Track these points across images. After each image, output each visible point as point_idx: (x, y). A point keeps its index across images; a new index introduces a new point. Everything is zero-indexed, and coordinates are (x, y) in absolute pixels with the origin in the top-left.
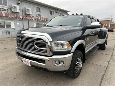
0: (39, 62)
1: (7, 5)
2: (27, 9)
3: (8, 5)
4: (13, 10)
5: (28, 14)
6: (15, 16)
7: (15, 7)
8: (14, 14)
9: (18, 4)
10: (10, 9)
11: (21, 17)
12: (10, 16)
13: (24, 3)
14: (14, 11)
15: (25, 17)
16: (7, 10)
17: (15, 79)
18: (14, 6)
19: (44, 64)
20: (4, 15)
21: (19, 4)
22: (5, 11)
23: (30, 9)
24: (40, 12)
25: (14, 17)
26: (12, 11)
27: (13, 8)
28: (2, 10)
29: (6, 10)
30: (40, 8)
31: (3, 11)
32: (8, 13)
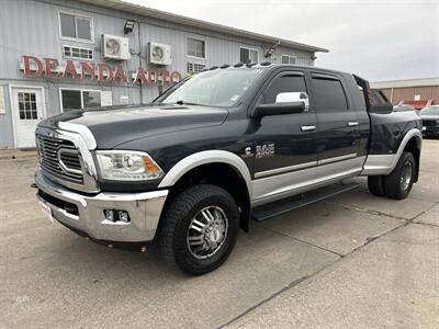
0: (68, 212)
1: (89, 38)
2: (157, 48)
3: (93, 39)
4: (108, 54)
5: (160, 66)
6: (114, 73)
7: (116, 43)
8: (111, 67)
9: (127, 31)
10: (100, 50)
11: (135, 76)
12: (97, 73)
13: (147, 26)
14: (111, 56)
15: (147, 76)
16: (90, 52)
17: (23, 258)
18: (111, 40)
19: (76, 218)
20: (79, 71)
21: (131, 30)
22: (83, 56)
23: (167, 48)
24: (203, 56)
25: (111, 74)
26: (106, 55)
27: (108, 46)
28: (74, 55)
29: (86, 54)
30: (203, 42)
31: (77, 56)
32: (93, 64)
